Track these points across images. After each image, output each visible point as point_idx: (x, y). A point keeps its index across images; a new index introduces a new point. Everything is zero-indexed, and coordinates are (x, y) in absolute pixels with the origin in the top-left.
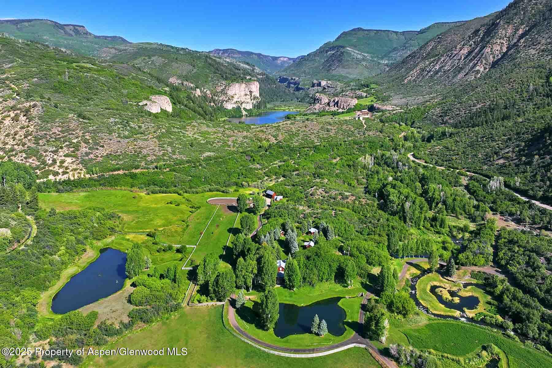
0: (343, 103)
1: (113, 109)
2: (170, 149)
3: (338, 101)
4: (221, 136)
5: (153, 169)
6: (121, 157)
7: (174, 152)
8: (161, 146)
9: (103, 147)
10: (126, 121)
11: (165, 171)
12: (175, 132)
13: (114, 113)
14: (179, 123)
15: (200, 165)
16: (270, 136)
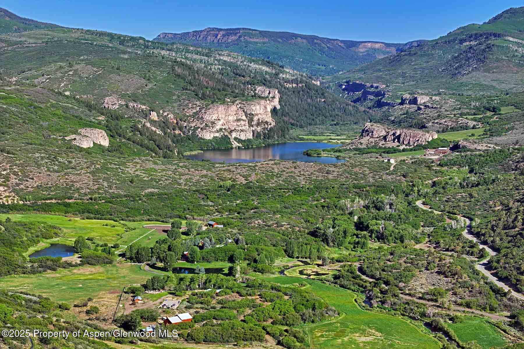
0: (408, 138)
1: (35, 144)
2: (105, 184)
3: (400, 135)
4: (171, 174)
5: (87, 200)
6: (52, 189)
7: (110, 187)
8: (96, 181)
9: (32, 179)
10: (53, 156)
11: (100, 202)
12: (113, 168)
13: (39, 148)
14: (118, 160)
15: (140, 199)
16: (238, 176)
